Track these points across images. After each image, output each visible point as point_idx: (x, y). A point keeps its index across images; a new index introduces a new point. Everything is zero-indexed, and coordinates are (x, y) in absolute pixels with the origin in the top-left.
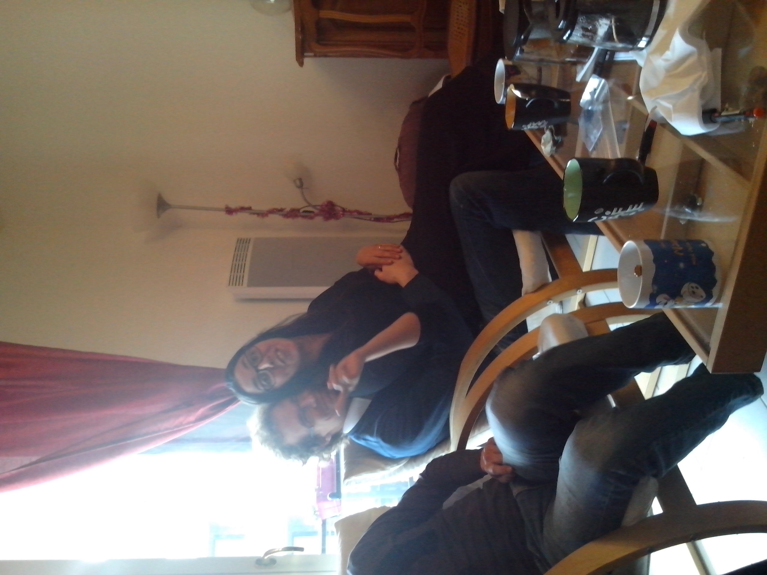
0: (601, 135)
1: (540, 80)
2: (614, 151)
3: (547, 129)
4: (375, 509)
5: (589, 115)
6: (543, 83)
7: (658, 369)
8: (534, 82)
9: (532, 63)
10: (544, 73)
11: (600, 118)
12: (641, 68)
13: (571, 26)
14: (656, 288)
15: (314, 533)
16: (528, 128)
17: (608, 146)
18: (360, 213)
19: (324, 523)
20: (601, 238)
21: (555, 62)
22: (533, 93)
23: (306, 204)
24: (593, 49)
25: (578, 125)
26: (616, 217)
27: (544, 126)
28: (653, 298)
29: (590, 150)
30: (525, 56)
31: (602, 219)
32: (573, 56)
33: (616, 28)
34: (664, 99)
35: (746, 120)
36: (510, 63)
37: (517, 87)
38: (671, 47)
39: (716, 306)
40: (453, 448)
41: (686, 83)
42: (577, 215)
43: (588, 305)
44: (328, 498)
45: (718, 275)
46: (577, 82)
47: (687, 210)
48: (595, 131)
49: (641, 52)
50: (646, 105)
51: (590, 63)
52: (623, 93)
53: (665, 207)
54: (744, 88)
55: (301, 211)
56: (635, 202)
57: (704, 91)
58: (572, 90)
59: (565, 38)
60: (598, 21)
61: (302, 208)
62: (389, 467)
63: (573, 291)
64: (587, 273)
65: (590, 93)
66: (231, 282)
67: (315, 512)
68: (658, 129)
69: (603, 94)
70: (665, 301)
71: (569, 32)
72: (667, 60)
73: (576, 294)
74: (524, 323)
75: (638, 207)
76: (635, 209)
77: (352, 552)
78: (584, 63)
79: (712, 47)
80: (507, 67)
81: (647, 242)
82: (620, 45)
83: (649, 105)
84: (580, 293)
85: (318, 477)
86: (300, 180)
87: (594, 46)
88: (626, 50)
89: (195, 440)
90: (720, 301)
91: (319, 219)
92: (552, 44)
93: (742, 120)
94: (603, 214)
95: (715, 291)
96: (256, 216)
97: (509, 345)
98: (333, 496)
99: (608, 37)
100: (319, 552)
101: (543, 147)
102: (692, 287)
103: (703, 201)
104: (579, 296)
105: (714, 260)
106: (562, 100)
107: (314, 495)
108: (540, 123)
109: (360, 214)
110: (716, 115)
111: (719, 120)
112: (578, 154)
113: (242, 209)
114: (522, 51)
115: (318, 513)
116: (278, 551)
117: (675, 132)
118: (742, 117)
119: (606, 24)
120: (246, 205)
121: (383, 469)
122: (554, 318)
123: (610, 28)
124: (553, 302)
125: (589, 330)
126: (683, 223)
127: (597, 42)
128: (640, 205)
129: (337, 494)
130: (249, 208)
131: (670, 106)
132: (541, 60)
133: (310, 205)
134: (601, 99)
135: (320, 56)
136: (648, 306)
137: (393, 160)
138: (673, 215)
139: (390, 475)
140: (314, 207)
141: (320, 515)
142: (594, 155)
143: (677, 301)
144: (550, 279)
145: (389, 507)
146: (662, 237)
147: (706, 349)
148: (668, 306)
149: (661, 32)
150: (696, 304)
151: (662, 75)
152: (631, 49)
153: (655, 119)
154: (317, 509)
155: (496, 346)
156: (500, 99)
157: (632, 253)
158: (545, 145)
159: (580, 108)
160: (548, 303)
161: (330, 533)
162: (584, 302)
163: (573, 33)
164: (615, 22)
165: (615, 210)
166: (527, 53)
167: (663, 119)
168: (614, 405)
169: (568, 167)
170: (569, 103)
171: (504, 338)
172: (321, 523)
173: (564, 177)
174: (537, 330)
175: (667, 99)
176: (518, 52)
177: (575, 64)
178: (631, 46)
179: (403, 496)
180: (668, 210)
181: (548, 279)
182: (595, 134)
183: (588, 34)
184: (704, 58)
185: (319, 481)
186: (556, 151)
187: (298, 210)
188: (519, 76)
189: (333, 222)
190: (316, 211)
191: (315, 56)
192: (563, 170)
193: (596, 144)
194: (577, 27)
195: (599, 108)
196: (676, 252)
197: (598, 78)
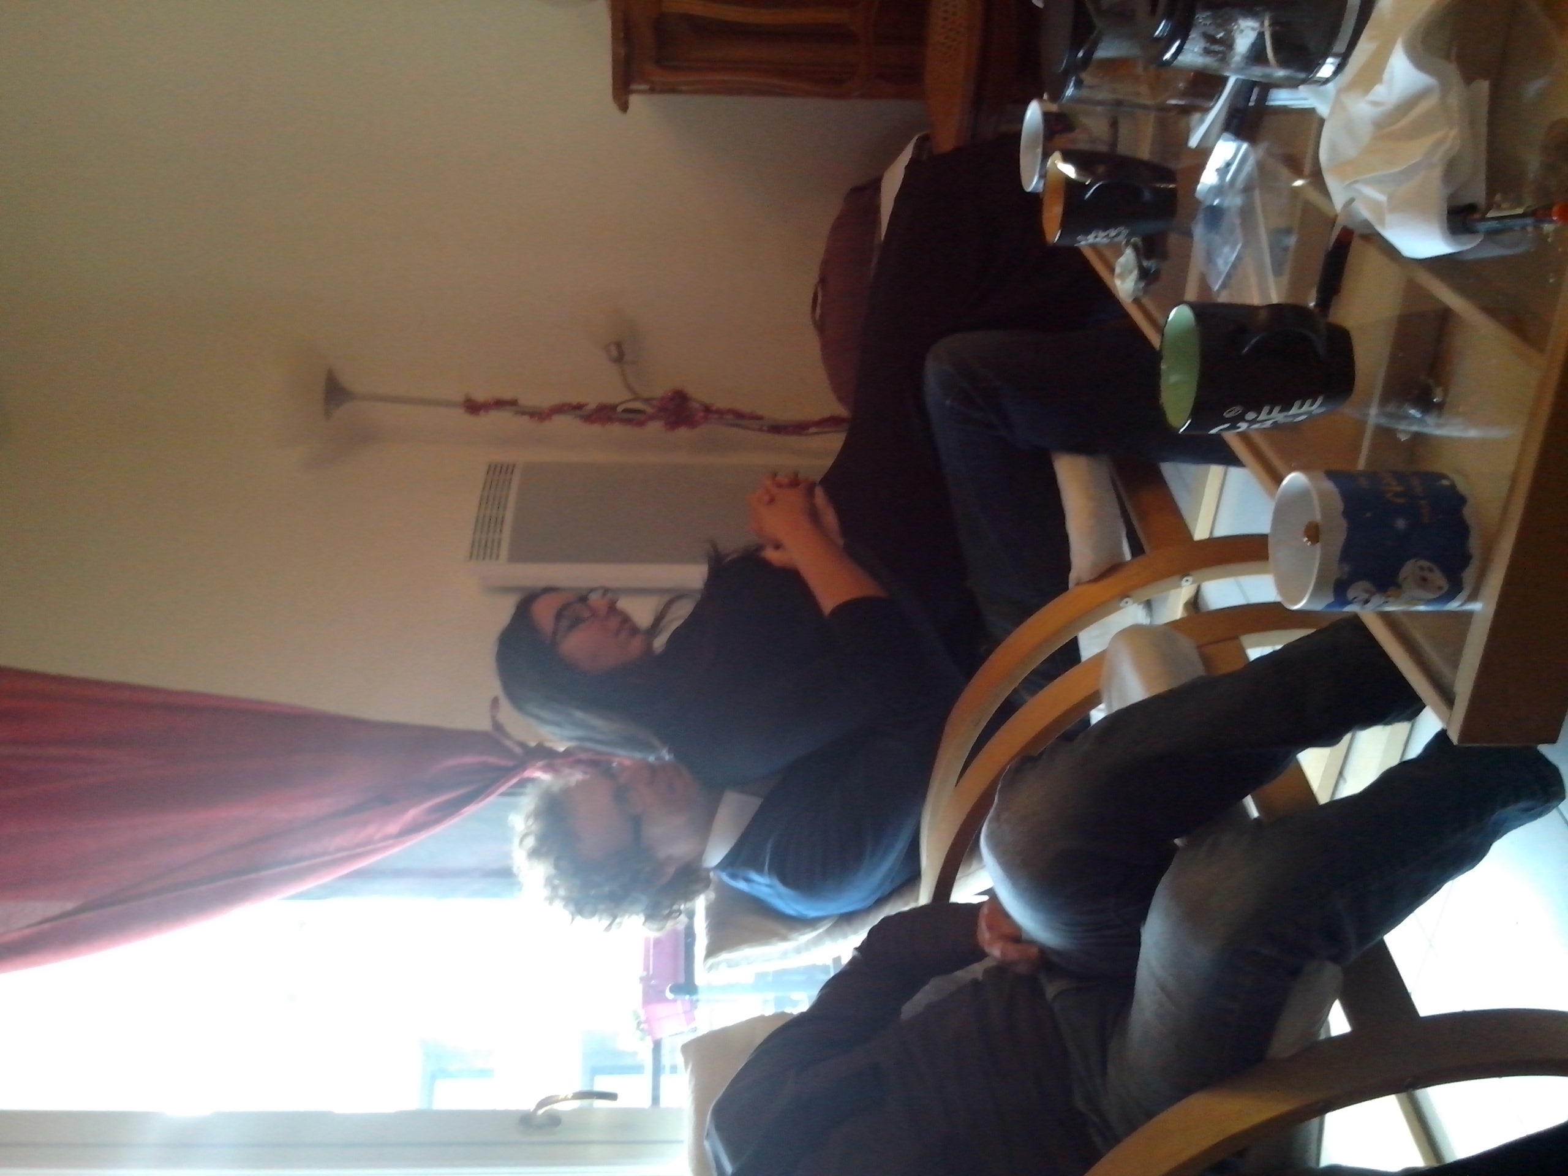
0: (1238, 258)
1: (1114, 144)
2: (1264, 290)
3: (1127, 244)
4: (762, 1019)
5: (1215, 215)
6: (1123, 149)
7: (1347, 738)
8: (1103, 148)
9: (1099, 109)
10: (1124, 130)
11: (1237, 221)
12: (1322, 121)
13: (1181, 31)
14: (1347, 568)
15: (638, 1069)
16: (1086, 242)
17: (1253, 280)
18: (739, 415)
19: (657, 1046)
20: (1234, 472)
21: (1145, 107)
22: (1101, 169)
23: (629, 396)
24: (1225, 80)
25: (1192, 237)
26: (1268, 424)
27: (1122, 239)
28: (1341, 590)
29: (1216, 287)
30: (1085, 93)
31: (1239, 428)
32: (1183, 95)
33: (1275, 37)
34: (1369, 182)
35: (1537, 228)
36: (1054, 108)
37: (1067, 158)
38: (1386, 76)
39: (1470, 607)
40: (924, 896)
41: (1416, 150)
42: (1188, 420)
43: (1204, 609)
44: (669, 995)
45: (1474, 544)
46: (1190, 149)
47: (1412, 412)
48: (1226, 250)
49: (1323, 88)
50: (1333, 198)
51: (1218, 108)
52: (1284, 172)
53: (1367, 406)
54: (1533, 162)
55: (620, 409)
56: (1306, 394)
57: (1451, 168)
58: (1181, 165)
59: (1168, 56)
60: (1236, 20)
61: (622, 403)
62: (796, 934)
63: (1176, 578)
64: (1202, 542)
65: (1217, 170)
66: (475, 552)
67: (639, 1024)
68: (1356, 244)
69: (1243, 176)
70: (1366, 596)
71: (1177, 44)
72: (1375, 104)
73: (1179, 586)
74: (1074, 644)
75: (1311, 405)
76: (1305, 408)
77: (715, 1106)
78: (1207, 110)
79: (1469, 78)
80: (1047, 116)
81: (1331, 475)
82: (1281, 73)
83: (1339, 194)
84: (1188, 583)
85: (647, 951)
86: (619, 345)
87: (1227, 74)
88: (1292, 84)
89: (398, 874)
90: (1477, 598)
91: (655, 428)
92: (1140, 70)
93: (1530, 229)
94: (1241, 418)
95: (1469, 576)
96: (526, 418)
97: (1042, 687)
98: (677, 989)
99: (1257, 55)
100: (646, 1102)
101: (1118, 282)
102: (1421, 568)
103: (1446, 393)
104: (1184, 591)
105: (1467, 512)
106: (1158, 185)
107: (638, 990)
108: (1113, 233)
109: (739, 417)
110: (1477, 216)
111: (1483, 226)
112: (1191, 294)
113: (499, 404)
114: (1079, 84)
115: (646, 1026)
116: (565, 1099)
117: (1391, 252)
118: (1529, 221)
119: (1253, 29)
120: (508, 395)
121: (784, 938)
122: (1134, 632)
123: (1261, 35)
124: (1134, 603)
125: (1206, 660)
126: (1403, 438)
127: (1233, 66)
128: (1318, 400)
129: (687, 987)
130: (513, 403)
131: (1382, 198)
132: (1119, 103)
133: (636, 399)
134: (1240, 183)
135: (663, 91)
136: (1329, 606)
137: (808, 308)
138: (1383, 421)
139: (798, 951)
140: (647, 401)
141: (650, 1032)
142: (1223, 298)
143: (1389, 596)
144: (1128, 556)
145: (791, 1014)
146: (1361, 464)
147: (1448, 698)
148: (1370, 606)
149: (1365, 48)
150: (1428, 602)
151: (1365, 133)
152: (1304, 82)
153: (1350, 226)
154: (643, 1018)
155: (1015, 691)
156: (1032, 183)
157: (1300, 497)
158: (1122, 276)
159: (1198, 202)
160: (1122, 604)
161: (667, 1069)
162: (1195, 604)
163: (1185, 47)
164: (1271, 25)
165: (1266, 409)
166: (1091, 87)
167: (1367, 224)
168: (1254, 813)
169: (1171, 320)
170: (1173, 191)
171: (1033, 672)
172: (651, 1046)
173: (1162, 342)
174: (1100, 658)
175: (1377, 182)
176: (1072, 84)
177: (1186, 111)
178: (1302, 75)
179: (820, 992)
180: (1373, 411)
181: (1122, 554)
182: (1227, 257)
183: (1216, 48)
184: (1453, 101)
185: (649, 960)
186: (1145, 291)
187: (613, 408)
188: (1071, 135)
189: (682, 433)
190: (650, 410)
191: (653, 90)
192: (1160, 329)
193: (1229, 276)
194: (1193, 34)
195: (1234, 201)
196: (1389, 495)
197: (1234, 141)
